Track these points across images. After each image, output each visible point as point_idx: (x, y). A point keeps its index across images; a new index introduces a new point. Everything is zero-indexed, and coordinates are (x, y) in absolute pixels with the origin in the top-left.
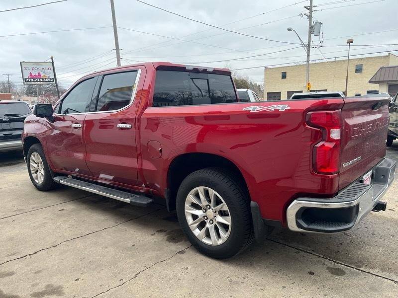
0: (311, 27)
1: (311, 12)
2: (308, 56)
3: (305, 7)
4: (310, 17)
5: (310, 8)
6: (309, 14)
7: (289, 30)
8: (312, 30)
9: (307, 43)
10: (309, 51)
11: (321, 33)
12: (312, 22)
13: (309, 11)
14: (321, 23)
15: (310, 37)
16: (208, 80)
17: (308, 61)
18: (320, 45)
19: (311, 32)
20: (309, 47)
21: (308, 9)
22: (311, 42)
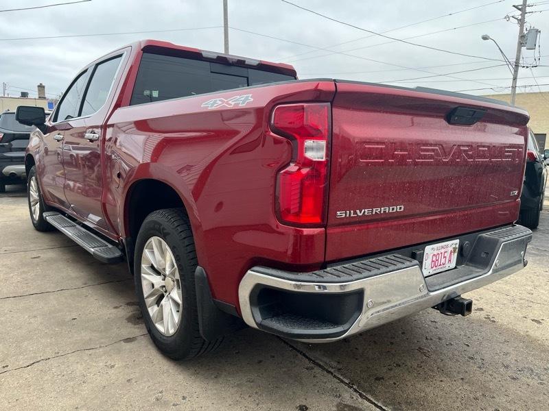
0: (522, 37)
1: (524, 13)
2: (515, 79)
3: (514, 6)
4: (521, 22)
5: (522, 9)
6: (520, 17)
7: (485, 38)
8: (523, 40)
9: (515, 60)
10: (516, 71)
11: (537, 46)
12: (525, 29)
13: (520, 12)
14: (538, 31)
15: (519, 51)
16: (248, 78)
17: (514, 87)
18: (534, 64)
19: (521, 44)
20: (517, 66)
21: (519, 9)
22: (521, 59)
